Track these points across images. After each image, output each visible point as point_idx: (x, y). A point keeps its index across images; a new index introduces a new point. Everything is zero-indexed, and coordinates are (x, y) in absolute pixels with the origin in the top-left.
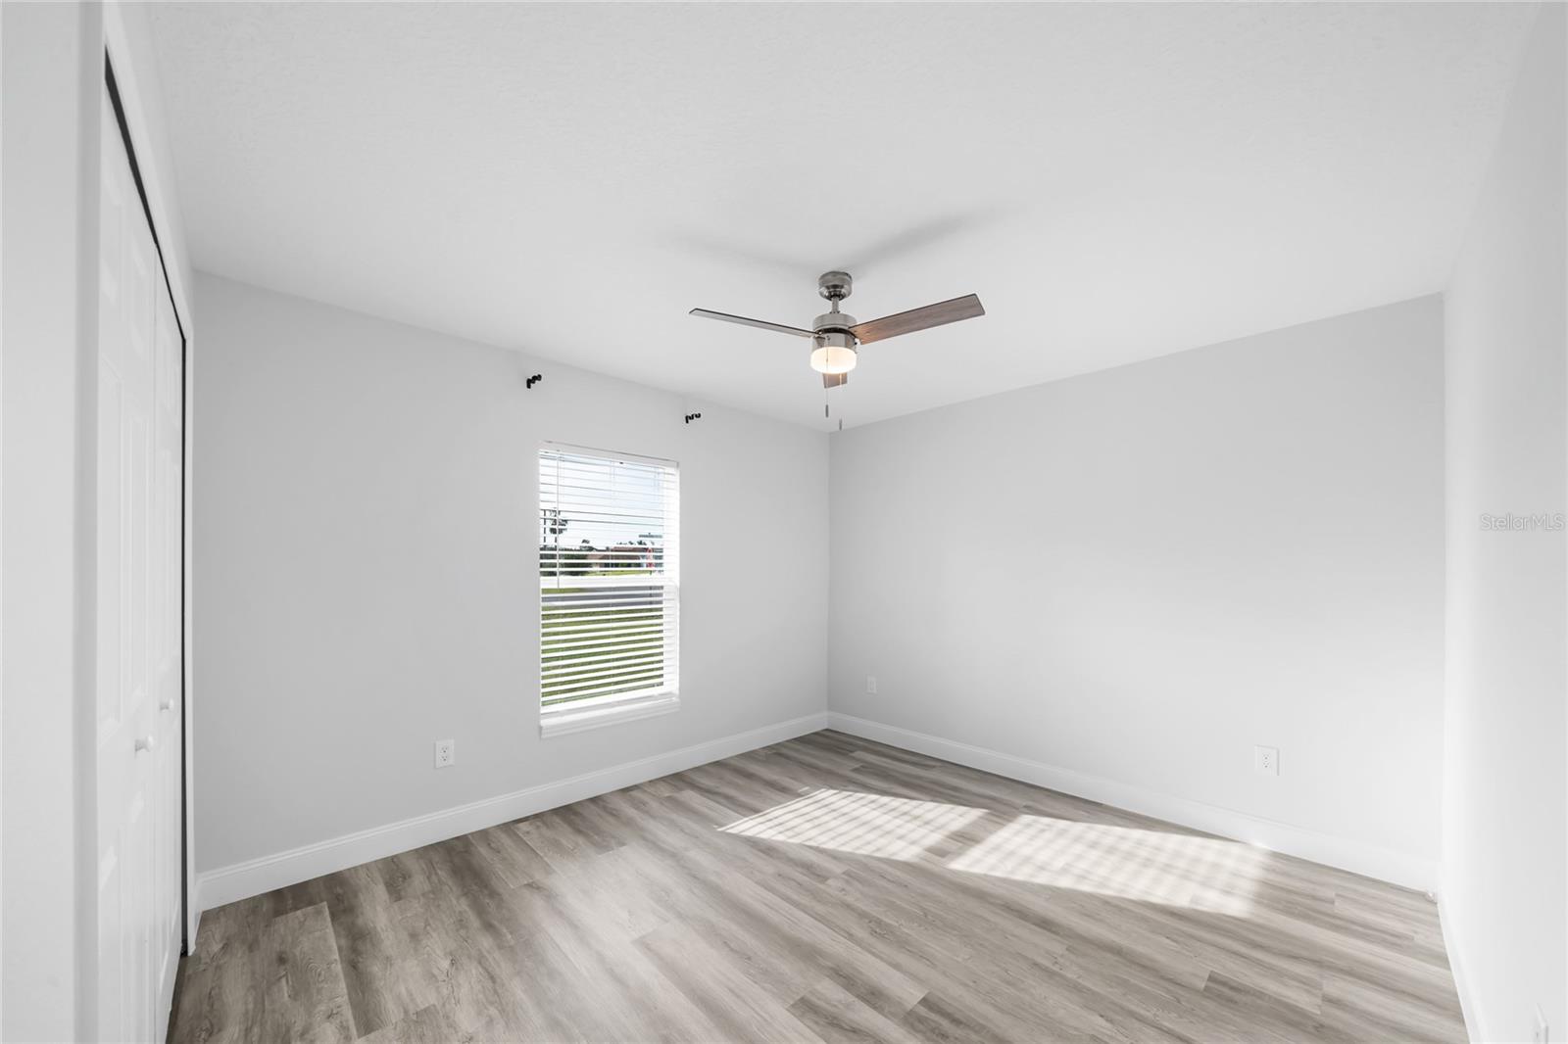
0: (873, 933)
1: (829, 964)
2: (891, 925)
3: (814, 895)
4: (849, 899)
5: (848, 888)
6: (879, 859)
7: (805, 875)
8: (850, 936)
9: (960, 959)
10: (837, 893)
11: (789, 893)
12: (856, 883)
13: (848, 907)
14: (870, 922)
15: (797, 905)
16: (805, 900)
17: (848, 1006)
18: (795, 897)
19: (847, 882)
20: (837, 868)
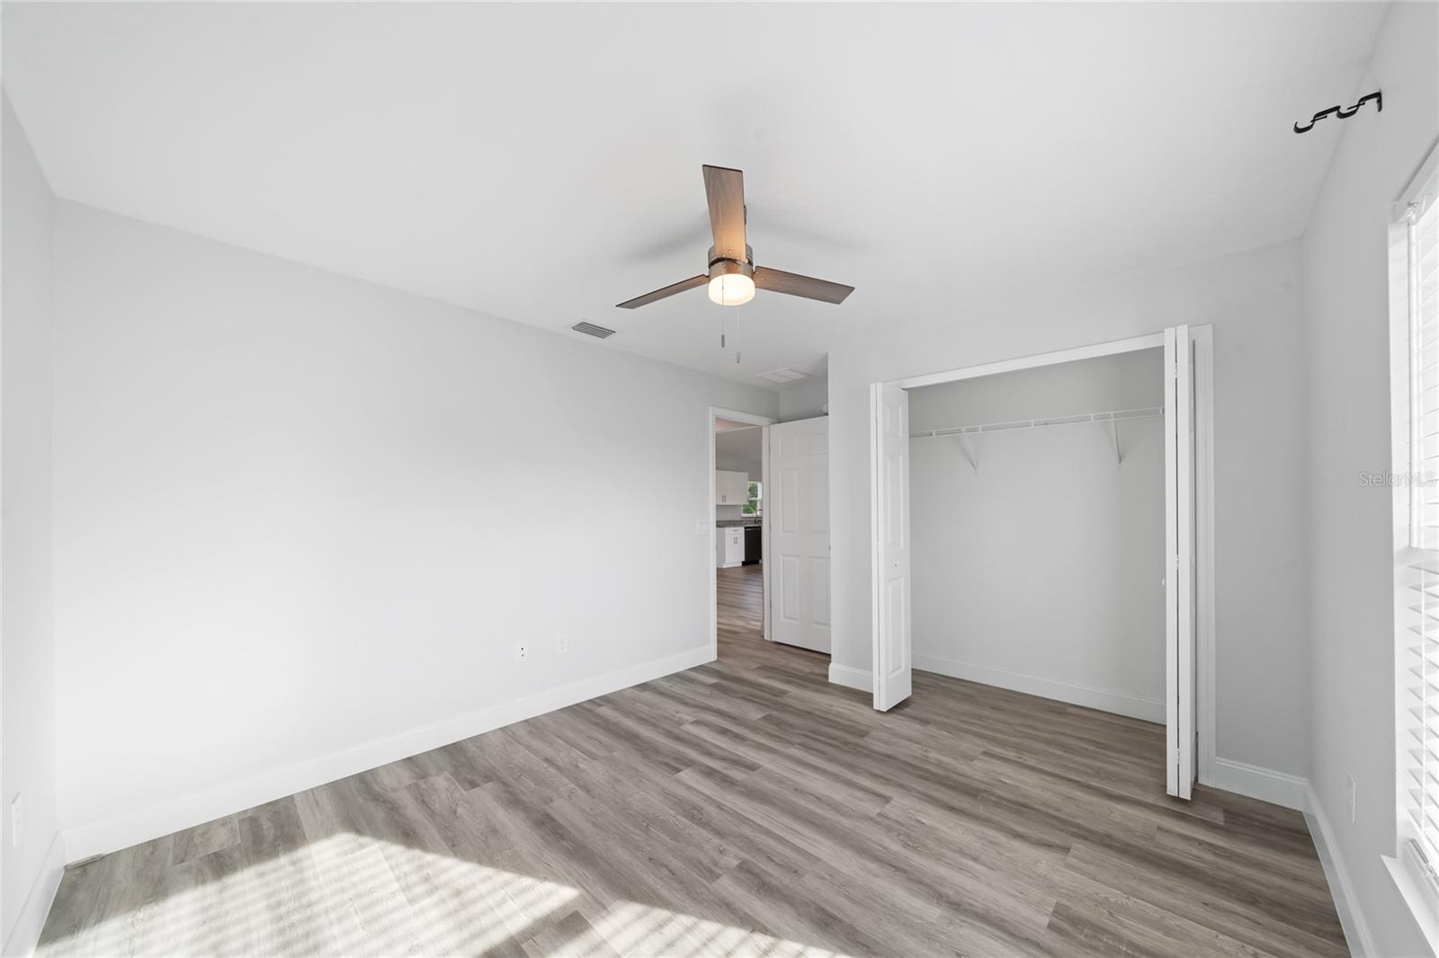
0: (700, 810)
1: (738, 788)
2: (683, 816)
3: (751, 845)
4: (716, 841)
5: (715, 855)
6: (665, 904)
7: (765, 872)
8: (720, 807)
9: (642, 793)
10: (730, 848)
11: (780, 848)
12: (706, 861)
13: (719, 833)
14: (701, 819)
15: (768, 833)
16: (760, 838)
17: (727, 768)
18: (772, 842)
19: (716, 864)
20: (727, 886)
